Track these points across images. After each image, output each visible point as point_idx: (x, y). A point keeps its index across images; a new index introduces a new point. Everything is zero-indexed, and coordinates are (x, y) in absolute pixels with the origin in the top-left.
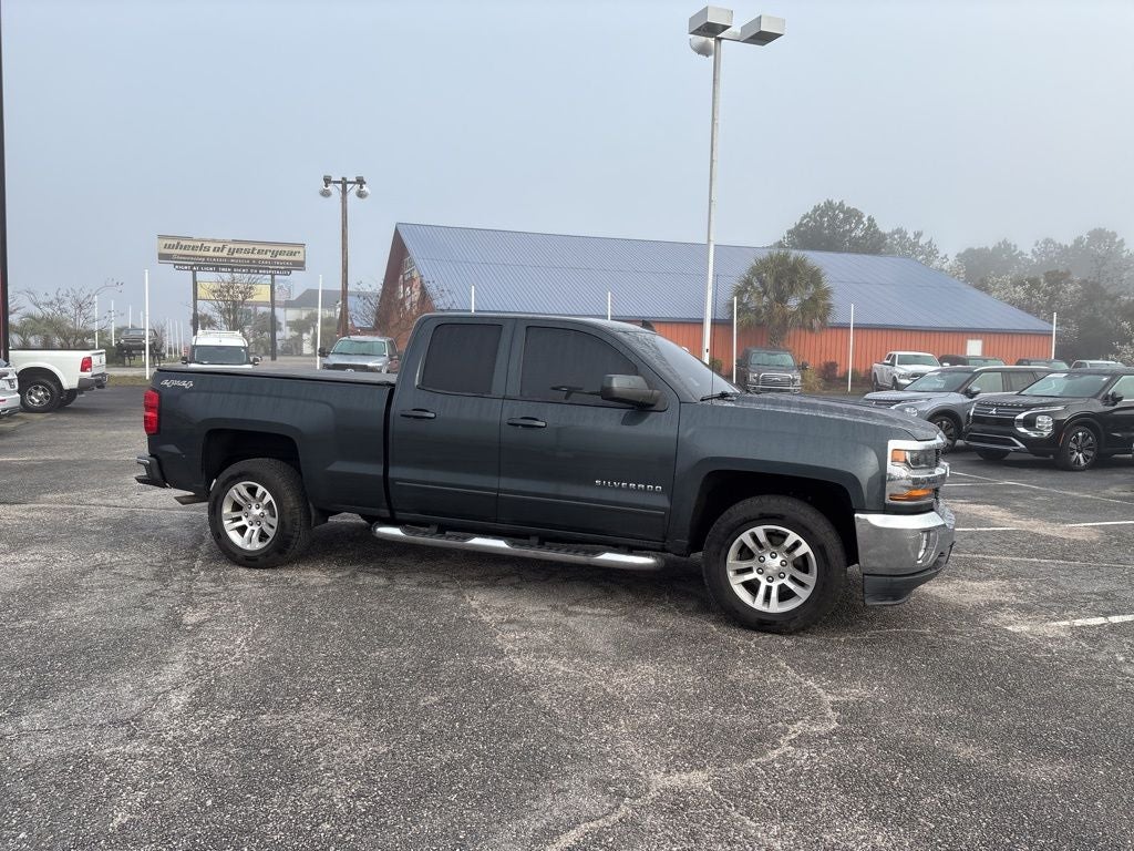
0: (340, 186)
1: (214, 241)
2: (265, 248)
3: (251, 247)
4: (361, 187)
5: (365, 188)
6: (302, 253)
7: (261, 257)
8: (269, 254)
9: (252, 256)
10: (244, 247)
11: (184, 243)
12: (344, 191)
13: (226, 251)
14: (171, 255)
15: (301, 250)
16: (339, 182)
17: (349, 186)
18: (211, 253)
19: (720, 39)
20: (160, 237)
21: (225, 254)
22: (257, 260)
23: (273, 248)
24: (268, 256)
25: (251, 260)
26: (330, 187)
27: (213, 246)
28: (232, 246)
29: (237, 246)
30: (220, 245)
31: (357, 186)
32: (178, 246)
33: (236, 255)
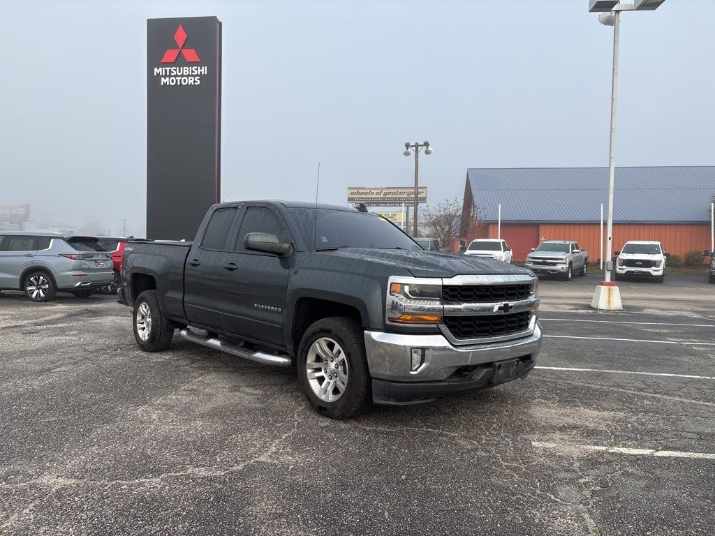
0: (414, 148)
1: (376, 189)
2: (403, 191)
3: (396, 191)
4: (427, 148)
5: (430, 148)
6: (425, 192)
7: (401, 196)
8: (406, 194)
9: (397, 196)
10: (392, 191)
11: (361, 191)
12: (417, 151)
13: (383, 194)
14: (354, 198)
15: (424, 191)
16: (413, 146)
17: (420, 148)
18: (374, 196)
19: (618, 12)
20: (349, 188)
21: (382, 196)
22: (399, 198)
23: (408, 191)
24: (405, 196)
25: (396, 198)
26: (410, 150)
27: (375, 191)
28: (386, 191)
29: (389, 191)
30: (379, 191)
31: (425, 147)
32: (358, 193)
33: (388, 196)
